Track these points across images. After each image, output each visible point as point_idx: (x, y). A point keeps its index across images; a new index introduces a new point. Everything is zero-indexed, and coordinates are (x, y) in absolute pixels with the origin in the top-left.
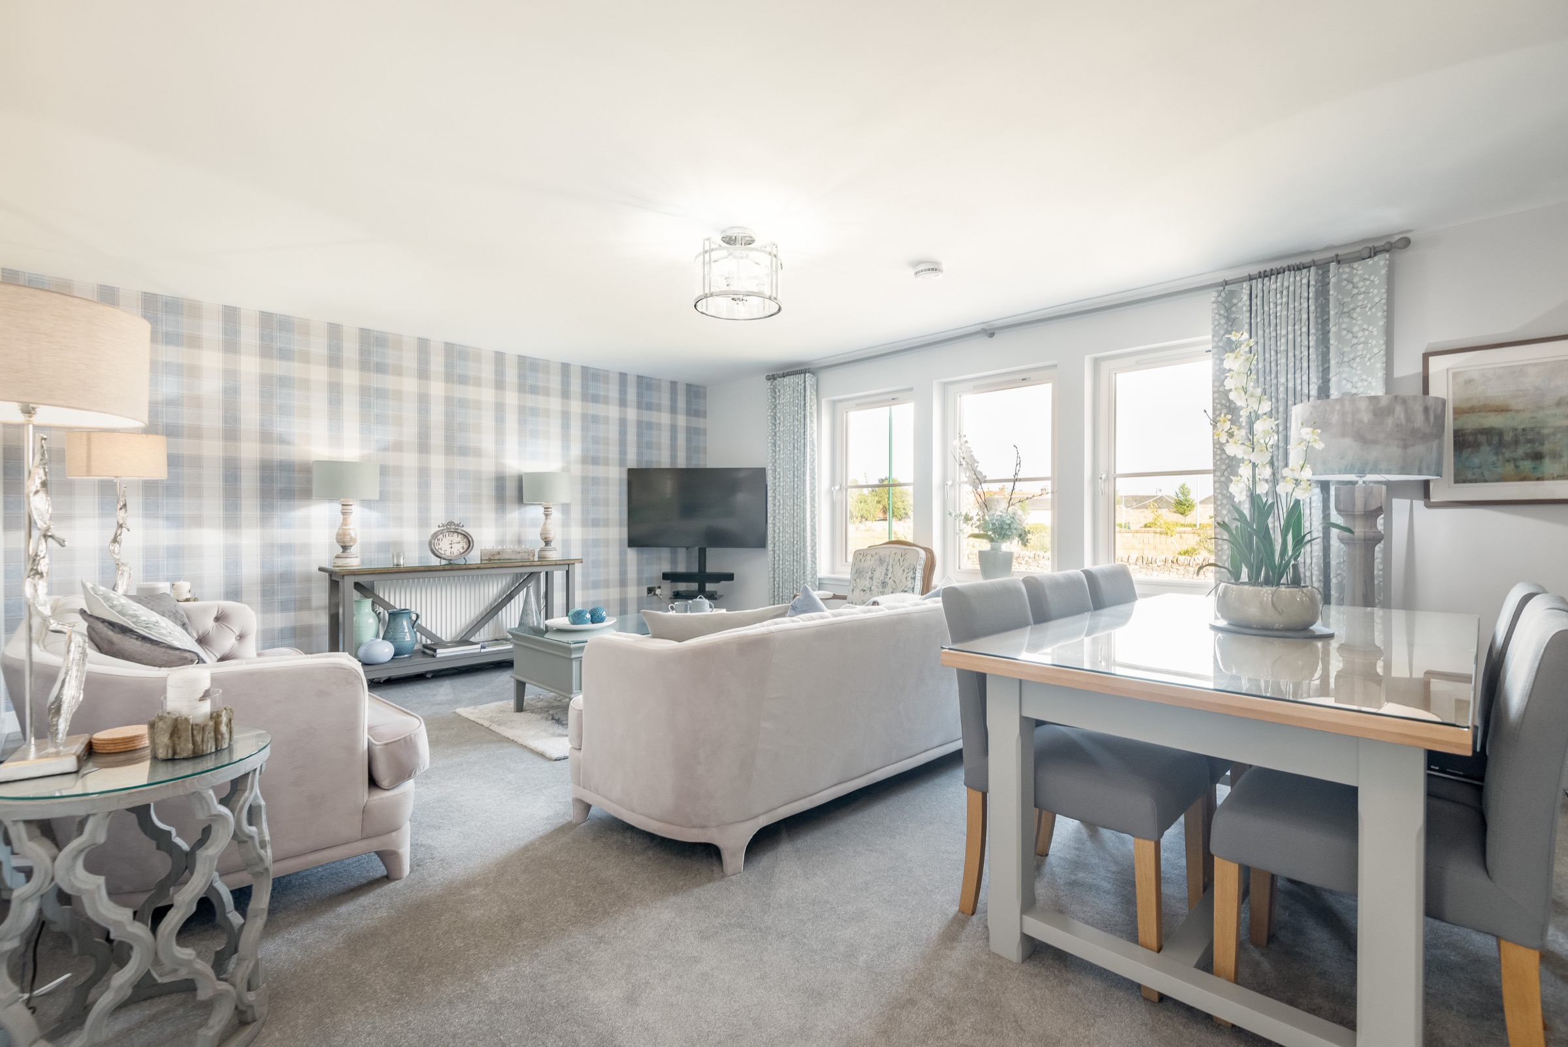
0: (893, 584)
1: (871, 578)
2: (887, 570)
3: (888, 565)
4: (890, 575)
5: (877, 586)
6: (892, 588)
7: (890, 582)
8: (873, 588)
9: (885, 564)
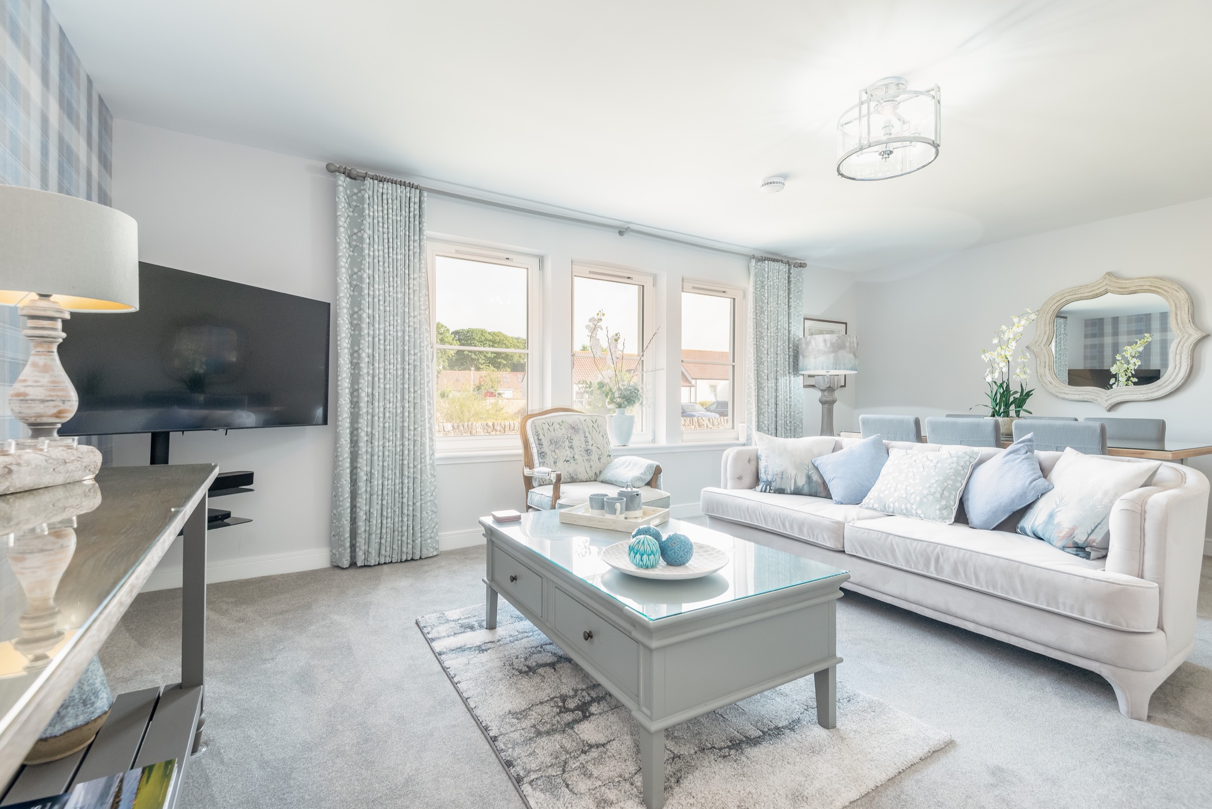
0: (598, 450)
1: (571, 447)
2: (586, 437)
3: (585, 433)
4: (591, 442)
5: (581, 455)
6: (598, 454)
7: (594, 448)
8: (576, 457)
9: (581, 432)
